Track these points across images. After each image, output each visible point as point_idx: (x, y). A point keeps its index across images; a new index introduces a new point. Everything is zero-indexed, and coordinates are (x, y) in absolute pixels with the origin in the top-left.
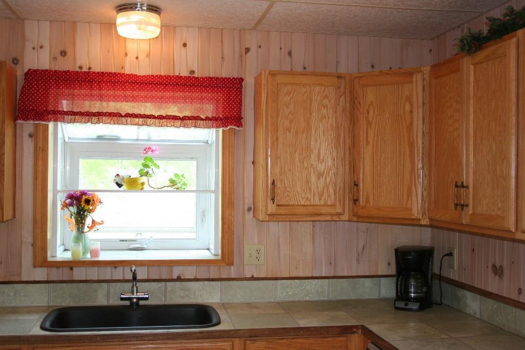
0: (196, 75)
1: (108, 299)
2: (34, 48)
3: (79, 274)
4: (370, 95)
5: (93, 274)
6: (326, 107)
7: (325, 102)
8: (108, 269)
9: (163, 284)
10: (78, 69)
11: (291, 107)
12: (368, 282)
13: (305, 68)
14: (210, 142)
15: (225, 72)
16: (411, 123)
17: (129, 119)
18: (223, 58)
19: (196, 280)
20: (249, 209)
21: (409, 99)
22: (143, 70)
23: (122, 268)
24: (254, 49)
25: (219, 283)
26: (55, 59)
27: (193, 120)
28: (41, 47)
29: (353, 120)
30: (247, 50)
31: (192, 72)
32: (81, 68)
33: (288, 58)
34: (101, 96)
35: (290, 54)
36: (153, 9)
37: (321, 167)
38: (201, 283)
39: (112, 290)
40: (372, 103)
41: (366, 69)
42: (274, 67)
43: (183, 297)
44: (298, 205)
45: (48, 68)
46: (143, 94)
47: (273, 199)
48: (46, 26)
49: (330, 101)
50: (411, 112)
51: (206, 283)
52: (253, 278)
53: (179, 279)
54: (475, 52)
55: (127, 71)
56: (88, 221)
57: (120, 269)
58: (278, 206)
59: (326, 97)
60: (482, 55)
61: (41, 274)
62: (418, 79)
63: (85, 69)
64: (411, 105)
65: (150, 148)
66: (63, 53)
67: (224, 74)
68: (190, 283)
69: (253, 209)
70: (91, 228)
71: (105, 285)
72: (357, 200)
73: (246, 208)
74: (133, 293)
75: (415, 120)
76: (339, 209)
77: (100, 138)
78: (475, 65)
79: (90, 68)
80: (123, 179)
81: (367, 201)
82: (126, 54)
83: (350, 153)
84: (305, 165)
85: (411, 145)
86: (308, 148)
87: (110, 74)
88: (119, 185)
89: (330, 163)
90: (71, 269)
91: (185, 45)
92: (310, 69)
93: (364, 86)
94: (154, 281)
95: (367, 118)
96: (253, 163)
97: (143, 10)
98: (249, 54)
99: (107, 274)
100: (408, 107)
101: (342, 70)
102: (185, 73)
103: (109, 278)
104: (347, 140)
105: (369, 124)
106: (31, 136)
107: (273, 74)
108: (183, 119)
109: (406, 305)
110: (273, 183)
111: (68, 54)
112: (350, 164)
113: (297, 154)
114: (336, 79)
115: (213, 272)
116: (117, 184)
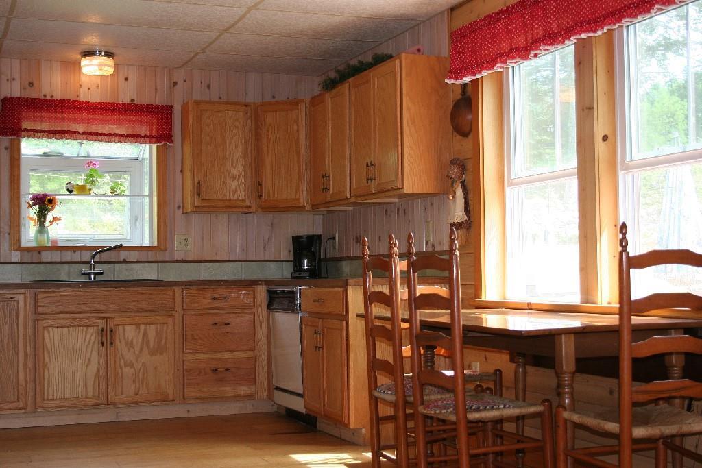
0: (136, 102)
1: (69, 277)
2: (8, 80)
3: (46, 256)
4: (269, 119)
5: (56, 257)
6: (237, 127)
7: (237, 123)
8: (69, 253)
9: (112, 265)
10: (43, 97)
11: (211, 127)
12: (272, 265)
13: (220, 98)
14: (140, 159)
15: (159, 101)
16: (298, 138)
17: (85, 137)
18: (156, 89)
19: (138, 262)
20: (179, 207)
21: (296, 121)
22: (94, 98)
23: (79, 252)
24: (180, 83)
25: (156, 265)
26: (25, 88)
27: (135, 138)
28: (14, 79)
29: (258, 137)
30: (175, 83)
31: (133, 100)
32: (45, 96)
33: (207, 90)
34: (64, 119)
35: (209, 87)
36: (109, 54)
37: (234, 172)
38: (142, 264)
39: (72, 270)
40: (270, 125)
41: (268, 99)
42: (196, 97)
43: (128, 276)
44: (218, 200)
45: (19, 96)
46: (96, 117)
47: (199, 195)
48: (16, 63)
49: (240, 123)
50: (298, 131)
51: (146, 264)
52: (183, 261)
53: (125, 262)
54: (332, 89)
55: (82, 98)
56: (49, 217)
57: (78, 253)
58: (202, 200)
59: (237, 120)
60: (334, 91)
61: (16, 257)
62: (302, 106)
63: (48, 97)
64: (298, 125)
65: (92, 162)
66: (31, 84)
67: (158, 102)
68: (133, 264)
69: (181, 207)
70: (51, 223)
71: (66, 266)
72: (261, 196)
73: (176, 206)
74: (91, 270)
75: (300, 136)
76: (248, 203)
77: (45, 154)
78: (331, 98)
79: (52, 96)
80: (73, 186)
81: (269, 196)
82: (80, 86)
83: (255, 163)
84: (222, 170)
85: (298, 154)
86: (224, 158)
87: (69, 101)
88: (70, 191)
89: (241, 168)
90: (40, 253)
91: (126, 79)
92: (224, 99)
93: (265, 112)
94: (105, 262)
95: (268, 135)
96: (181, 171)
97: (102, 56)
98: (177, 86)
99: (68, 256)
100: (295, 127)
101: (250, 100)
102: (127, 101)
103: (69, 260)
104: (253, 152)
105: (269, 140)
106: (6, 149)
107: (197, 103)
108: (127, 136)
109: (300, 274)
110: (199, 183)
111: (35, 85)
112: (256, 169)
113: (216, 162)
114: (244, 107)
115: (152, 256)
116: (68, 190)
